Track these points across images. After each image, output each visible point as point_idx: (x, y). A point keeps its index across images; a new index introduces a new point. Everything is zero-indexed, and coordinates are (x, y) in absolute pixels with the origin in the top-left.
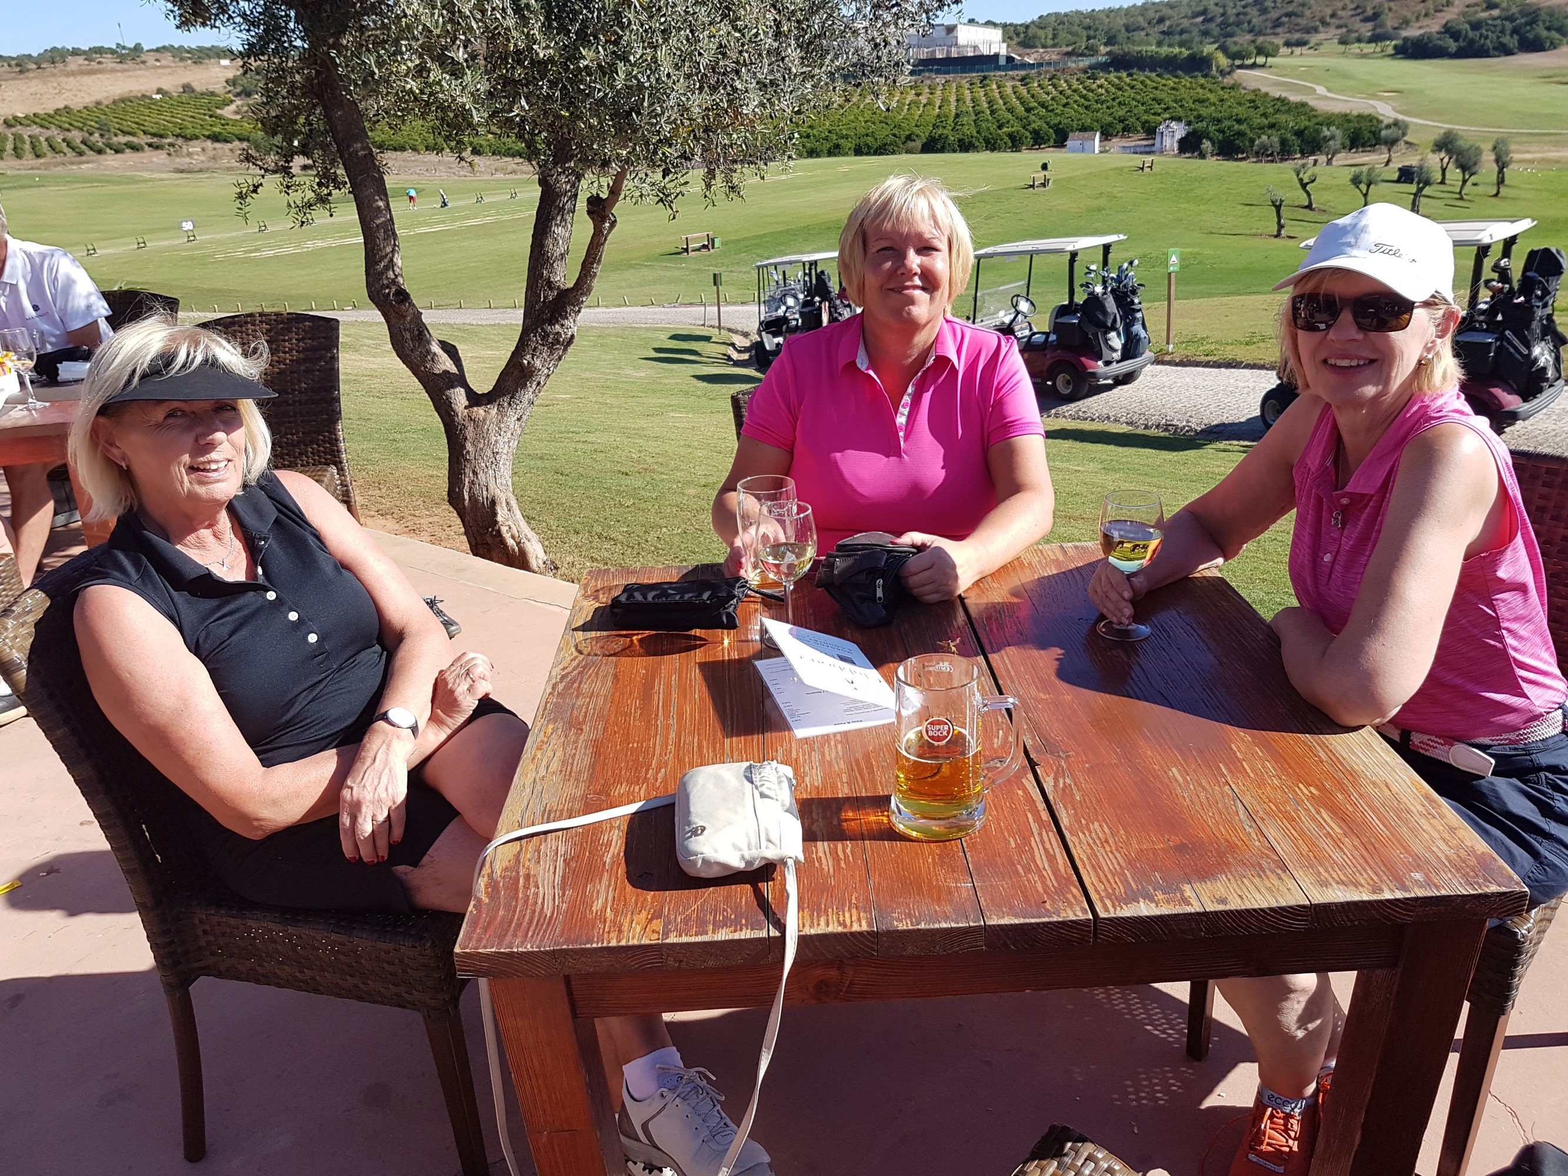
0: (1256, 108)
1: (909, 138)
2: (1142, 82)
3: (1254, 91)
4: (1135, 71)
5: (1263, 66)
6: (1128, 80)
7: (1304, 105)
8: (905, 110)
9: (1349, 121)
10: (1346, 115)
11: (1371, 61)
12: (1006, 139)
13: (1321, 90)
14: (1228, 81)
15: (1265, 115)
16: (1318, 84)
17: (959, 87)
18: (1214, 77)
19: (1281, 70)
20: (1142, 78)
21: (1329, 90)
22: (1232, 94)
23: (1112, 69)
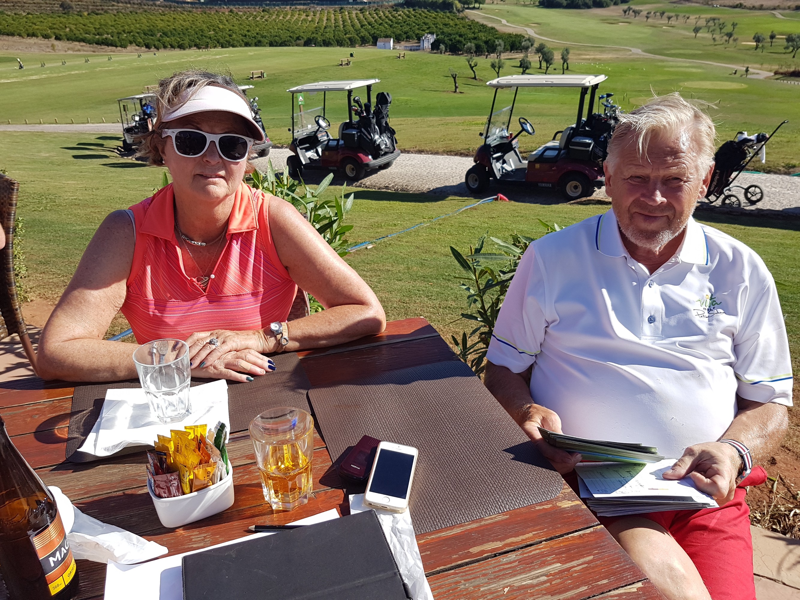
0: (471, 29)
1: (298, 38)
2: (420, 14)
3: (472, 21)
4: (417, 8)
5: (478, 8)
6: (413, 12)
7: (493, 28)
8: (300, 24)
9: (511, 37)
10: (510, 34)
11: (528, 8)
12: (348, 41)
13: (504, 21)
14: (461, 15)
15: (474, 33)
16: (503, 18)
17: (328, 12)
18: (454, 13)
19: (487, 11)
20: (420, 12)
21: (508, 22)
22: (462, 22)
23: (405, 7)
